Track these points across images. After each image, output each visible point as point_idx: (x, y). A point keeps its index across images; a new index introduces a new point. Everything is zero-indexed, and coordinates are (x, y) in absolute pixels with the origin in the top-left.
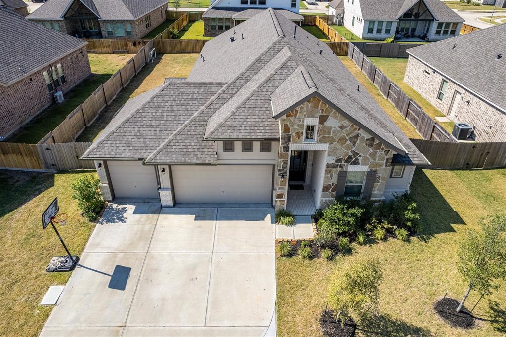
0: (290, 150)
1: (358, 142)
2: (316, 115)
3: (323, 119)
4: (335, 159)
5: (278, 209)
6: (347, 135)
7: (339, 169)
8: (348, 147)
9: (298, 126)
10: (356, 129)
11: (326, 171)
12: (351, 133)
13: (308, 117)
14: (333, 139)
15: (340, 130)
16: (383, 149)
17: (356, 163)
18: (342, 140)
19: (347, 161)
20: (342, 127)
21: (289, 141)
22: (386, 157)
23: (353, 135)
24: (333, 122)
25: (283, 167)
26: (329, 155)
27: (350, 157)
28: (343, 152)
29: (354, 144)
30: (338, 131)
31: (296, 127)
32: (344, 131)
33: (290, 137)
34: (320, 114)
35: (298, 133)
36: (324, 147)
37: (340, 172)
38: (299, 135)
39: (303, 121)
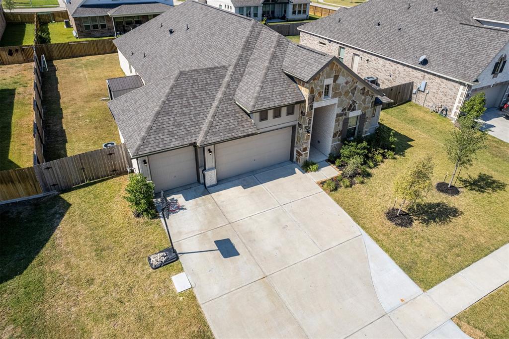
0: (314, 108)
1: (356, 92)
2: (332, 76)
3: (336, 78)
4: (342, 109)
5: (303, 162)
6: (350, 88)
7: (344, 117)
8: (350, 98)
9: (320, 87)
10: (355, 83)
11: (336, 120)
12: (352, 86)
13: (327, 78)
14: (341, 93)
15: (345, 85)
16: (370, 95)
17: (354, 110)
18: (347, 93)
19: (349, 110)
20: (347, 83)
21: (314, 101)
22: (372, 101)
23: (353, 87)
24: (341, 80)
25: (308, 124)
26: (338, 107)
27: (351, 106)
28: (347, 102)
29: (353, 94)
30: (344, 87)
31: (319, 88)
32: (348, 85)
33: (314, 98)
34: (334, 74)
35: (319, 93)
36: (336, 101)
37: (345, 119)
38: (320, 94)
39: (324, 82)
